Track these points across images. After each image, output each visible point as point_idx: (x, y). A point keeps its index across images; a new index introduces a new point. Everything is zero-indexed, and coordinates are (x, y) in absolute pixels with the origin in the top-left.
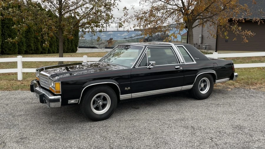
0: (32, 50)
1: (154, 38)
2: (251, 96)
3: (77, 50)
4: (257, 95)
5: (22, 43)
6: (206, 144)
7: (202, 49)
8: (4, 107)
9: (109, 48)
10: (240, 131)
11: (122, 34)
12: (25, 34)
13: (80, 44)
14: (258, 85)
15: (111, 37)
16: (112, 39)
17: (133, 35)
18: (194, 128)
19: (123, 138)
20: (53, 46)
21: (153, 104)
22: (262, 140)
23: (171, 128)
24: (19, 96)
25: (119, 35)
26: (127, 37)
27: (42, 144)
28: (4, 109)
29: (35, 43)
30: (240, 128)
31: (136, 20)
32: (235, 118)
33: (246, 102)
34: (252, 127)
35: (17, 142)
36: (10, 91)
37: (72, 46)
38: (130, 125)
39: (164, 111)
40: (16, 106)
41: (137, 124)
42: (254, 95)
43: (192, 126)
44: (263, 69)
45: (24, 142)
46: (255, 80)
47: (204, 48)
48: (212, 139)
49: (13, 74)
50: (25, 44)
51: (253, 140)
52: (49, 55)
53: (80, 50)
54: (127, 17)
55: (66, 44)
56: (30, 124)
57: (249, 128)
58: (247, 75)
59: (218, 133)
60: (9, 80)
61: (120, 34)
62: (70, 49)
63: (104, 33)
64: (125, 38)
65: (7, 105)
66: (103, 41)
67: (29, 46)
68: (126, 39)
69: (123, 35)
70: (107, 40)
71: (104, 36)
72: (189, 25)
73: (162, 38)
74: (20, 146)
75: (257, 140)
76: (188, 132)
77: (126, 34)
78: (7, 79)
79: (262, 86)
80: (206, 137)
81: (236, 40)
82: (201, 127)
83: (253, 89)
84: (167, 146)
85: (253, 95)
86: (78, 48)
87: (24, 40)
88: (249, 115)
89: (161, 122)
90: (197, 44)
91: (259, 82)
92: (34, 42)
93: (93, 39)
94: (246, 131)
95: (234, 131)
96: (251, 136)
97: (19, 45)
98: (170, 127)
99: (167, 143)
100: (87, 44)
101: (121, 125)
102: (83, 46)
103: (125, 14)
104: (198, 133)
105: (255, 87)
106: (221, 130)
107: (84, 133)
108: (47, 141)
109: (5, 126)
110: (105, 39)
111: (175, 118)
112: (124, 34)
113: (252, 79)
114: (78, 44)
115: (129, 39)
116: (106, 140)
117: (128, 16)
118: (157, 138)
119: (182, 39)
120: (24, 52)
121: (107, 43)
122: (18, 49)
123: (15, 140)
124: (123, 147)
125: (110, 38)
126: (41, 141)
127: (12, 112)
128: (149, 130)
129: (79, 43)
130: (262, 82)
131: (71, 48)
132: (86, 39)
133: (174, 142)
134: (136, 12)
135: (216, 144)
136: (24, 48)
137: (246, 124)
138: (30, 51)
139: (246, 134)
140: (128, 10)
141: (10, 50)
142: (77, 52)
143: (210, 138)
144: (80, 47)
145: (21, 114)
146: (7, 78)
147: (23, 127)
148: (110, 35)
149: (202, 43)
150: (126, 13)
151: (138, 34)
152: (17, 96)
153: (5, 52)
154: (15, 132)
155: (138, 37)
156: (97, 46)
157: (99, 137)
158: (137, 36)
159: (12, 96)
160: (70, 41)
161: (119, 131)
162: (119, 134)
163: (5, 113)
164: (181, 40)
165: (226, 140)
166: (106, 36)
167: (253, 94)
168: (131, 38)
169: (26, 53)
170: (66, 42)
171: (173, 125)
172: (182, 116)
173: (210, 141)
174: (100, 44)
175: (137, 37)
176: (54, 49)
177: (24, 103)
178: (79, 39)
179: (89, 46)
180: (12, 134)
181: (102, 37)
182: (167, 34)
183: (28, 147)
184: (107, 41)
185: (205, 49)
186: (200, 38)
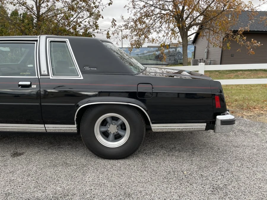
1: (166, 54)
17: (145, 52)
61: (133, 51)
64: (137, 55)
69: (135, 52)
73: (173, 55)
90: (202, 59)
112: (136, 50)
115: (141, 55)
151: (150, 51)
155: (150, 54)
158: (149, 52)
168: (143, 54)
175: (148, 54)
182: (178, 51)
186: (206, 53)
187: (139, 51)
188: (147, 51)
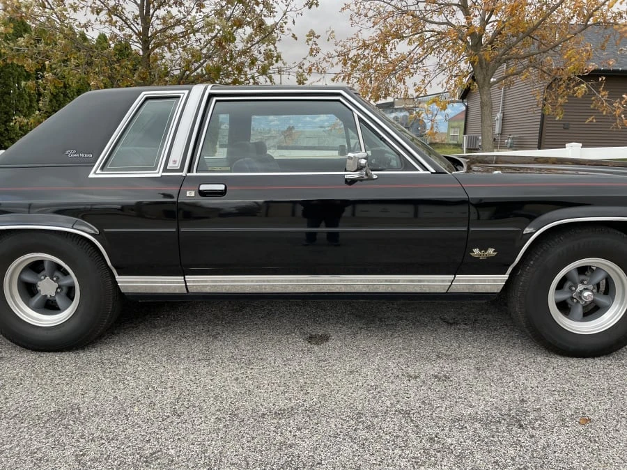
7: (502, 148)
9: (287, 148)
11: (315, 118)
13: (222, 140)
16: (293, 128)
25: (308, 119)
31: (340, 64)
47: (508, 145)
53: (221, 153)
54: (317, 58)
66: (273, 133)
68: (323, 129)
70: (282, 129)
71: (276, 122)
72: (482, 76)
77: (323, 117)
81: (594, 121)
86: (218, 146)
103: (312, 50)
110: (277, 128)
117: (320, 55)
119: (450, 127)
121: (283, 136)
125: (288, 126)
129: (220, 136)
134: (341, 43)
140: (318, 37)
144: (222, 146)
149: (502, 133)
150: (314, 46)
164: (446, 131)
166: (279, 123)
174: (266, 140)
181: (272, 123)
184: (283, 133)
185: (511, 147)
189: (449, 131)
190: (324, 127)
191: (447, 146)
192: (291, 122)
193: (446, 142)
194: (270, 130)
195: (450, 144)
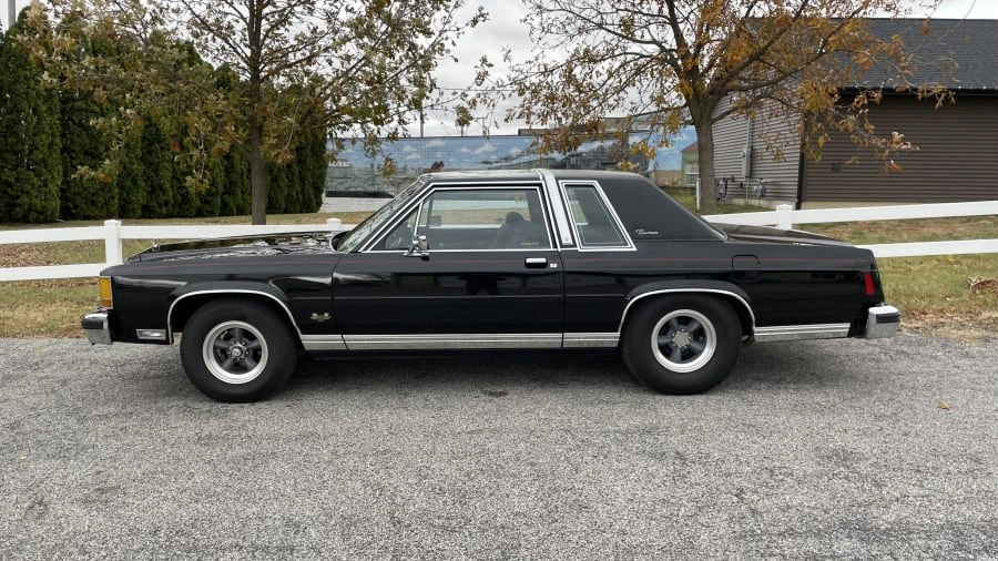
0: (166, 204)
1: (588, 160)
2: (898, 352)
3: (319, 203)
4: (921, 349)
5: (134, 181)
6: (719, 511)
7: (750, 197)
8: (53, 391)
10: (842, 469)
11: (475, 148)
12: (142, 148)
13: (330, 184)
14: (930, 318)
15: (439, 157)
17: (516, 152)
18: (686, 459)
19: (440, 490)
20: (239, 191)
21: (554, 381)
22: (915, 497)
23: (605, 457)
24: (108, 356)
25: (464, 150)
26: (494, 157)
27: (166, 507)
28: (52, 396)
29: (178, 179)
30: (845, 457)
32: (830, 426)
33: (879, 373)
34: (887, 456)
35: (86, 501)
36: (78, 337)
37: (303, 189)
38: (469, 449)
39: (592, 404)
40: (94, 386)
41: (492, 445)
42: (909, 351)
43: (678, 453)
44: (956, 263)
45: (107, 502)
46: (922, 298)
47: (759, 194)
48: (740, 493)
49: (93, 284)
50: (143, 184)
51: (882, 499)
52: (223, 219)
53: (329, 204)
55: (281, 183)
56: (133, 444)
57: (874, 460)
58: (893, 284)
59: (765, 476)
60: (78, 304)
61: (469, 147)
62: (298, 200)
63: (413, 146)
64: (486, 162)
65: (65, 382)
66: (410, 173)
67: (155, 190)
69: (479, 151)
70: (425, 167)
71: (414, 156)
73: (613, 161)
74: (95, 513)
75: (897, 500)
76: (662, 470)
77: (488, 147)
78: (71, 300)
79: (942, 320)
80: (722, 488)
82: (708, 455)
83: (911, 329)
84: (585, 514)
85: (905, 349)
86: (323, 195)
87: (138, 168)
88: (882, 416)
89: (574, 438)
90: (733, 180)
91: (935, 306)
92: (174, 177)
93: (376, 166)
94: (864, 468)
95: (820, 468)
96: (879, 485)
97: (120, 189)
98: (602, 454)
99: (586, 507)
100: (356, 183)
101: (440, 449)
102: (341, 188)
104: (697, 474)
105: (919, 324)
106: (777, 464)
107: (309, 472)
108: (185, 498)
109: (50, 450)
110: (416, 166)
111: (623, 426)
112: (482, 145)
113: (912, 296)
114: (323, 183)
115: (500, 164)
116: (380, 495)
118: (555, 490)
119: (685, 161)
120: (139, 212)
122: (119, 199)
123: (80, 496)
124: (437, 521)
125: (434, 161)
126: (165, 498)
127: (79, 404)
128: (532, 464)
129: (327, 179)
130: (945, 305)
131: (301, 197)
132: (350, 167)
133: (609, 502)
135: (754, 512)
136: (140, 197)
137: (865, 446)
138: (160, 206)
139: (863, 478)
141: (93, 203)
142: (323, 209)
143: (734, 491)
144: (331, 194)
145: (106, 411)
146: (71, 295)
147: (111, 452)
148: (435, 149)
149: (751, 175)
151: (533, 149)
152: (100, 354)
153: (73, 211)
154: (80, 471)
155: (533, 158)
156: (390, 190)
157: (358, 485)
158: (529, 153)
159: (84, 354)
160: (297, 175)
161: (428, 468)
162: (425, 478)
163: (54, 411)
164: (679, 168)
165: (788, 497)
166: (419, 156)
167: (909, 346)
168: (506, 159)
169: (148, 214)
170: (283, 175)
171: (613, 448)
172: (651, 420)
173: (735, 499)
174: (399, 184)
175: (527, 159)
176: (241, 202)
177: (119, 376)
178: (326, 167)
179: (361, 189)
180: (71, 477)
181: (409, 157)
183: (119, 517)
185: (762, 196)
186: (744, 160)
187: (492, 148)
188: (519, 146)
189: (683, 167)
190: (490, 163)
191: (681, 191)
192: (439, 155)
193: (679, 184)
194: (405, 168)
195: (686, 188)
